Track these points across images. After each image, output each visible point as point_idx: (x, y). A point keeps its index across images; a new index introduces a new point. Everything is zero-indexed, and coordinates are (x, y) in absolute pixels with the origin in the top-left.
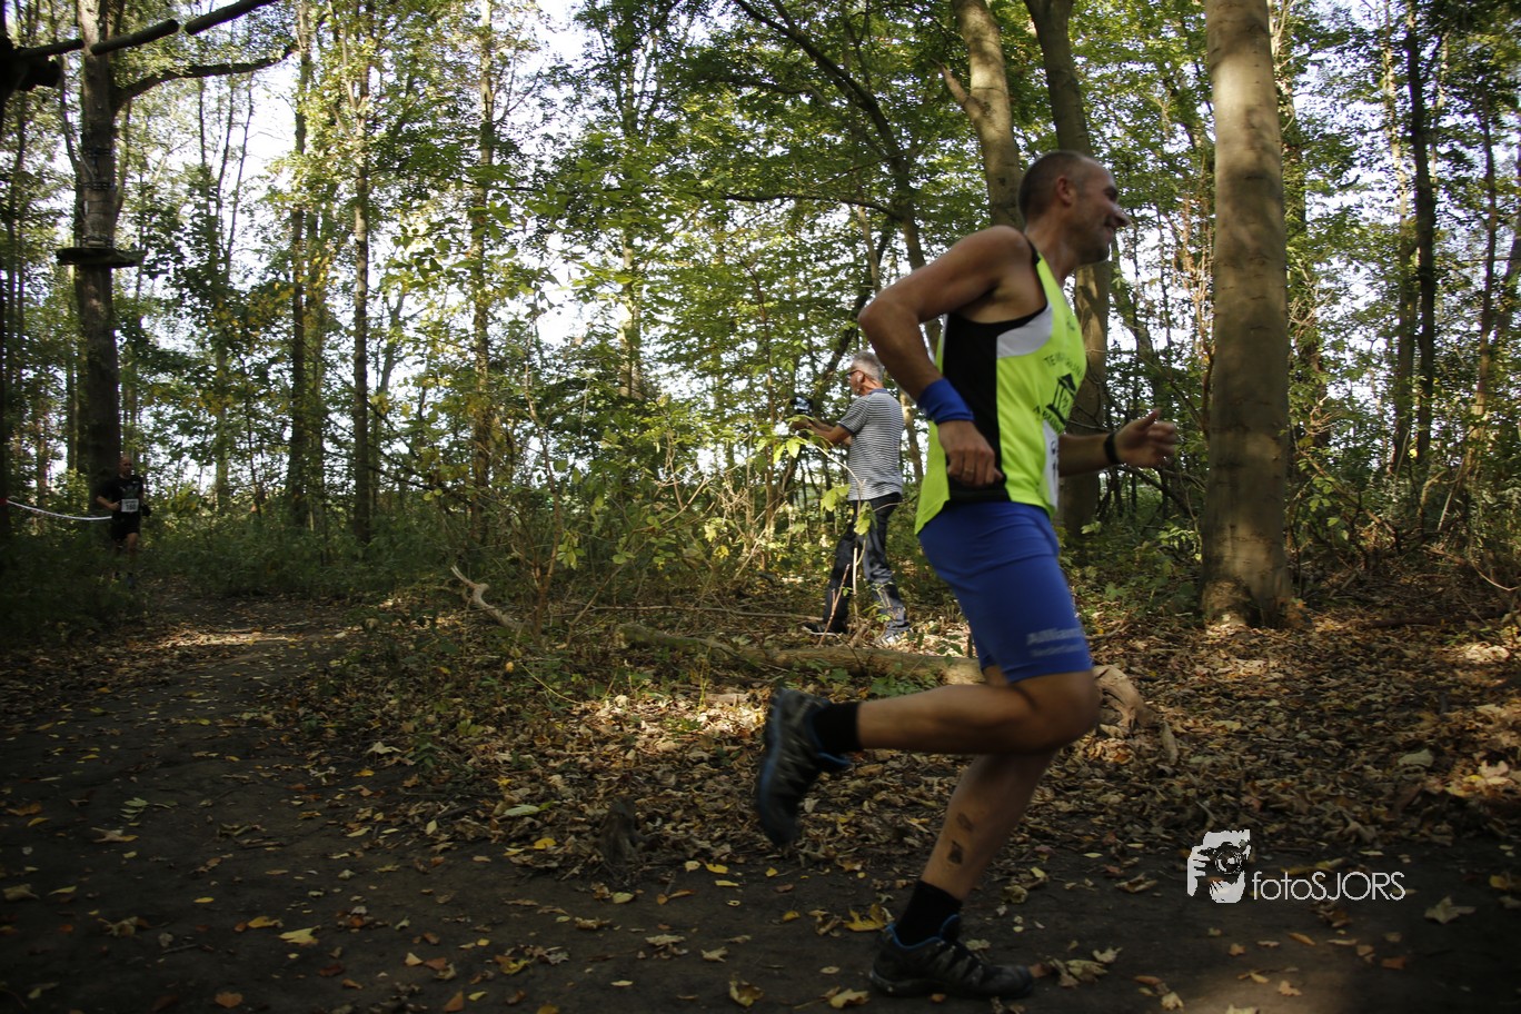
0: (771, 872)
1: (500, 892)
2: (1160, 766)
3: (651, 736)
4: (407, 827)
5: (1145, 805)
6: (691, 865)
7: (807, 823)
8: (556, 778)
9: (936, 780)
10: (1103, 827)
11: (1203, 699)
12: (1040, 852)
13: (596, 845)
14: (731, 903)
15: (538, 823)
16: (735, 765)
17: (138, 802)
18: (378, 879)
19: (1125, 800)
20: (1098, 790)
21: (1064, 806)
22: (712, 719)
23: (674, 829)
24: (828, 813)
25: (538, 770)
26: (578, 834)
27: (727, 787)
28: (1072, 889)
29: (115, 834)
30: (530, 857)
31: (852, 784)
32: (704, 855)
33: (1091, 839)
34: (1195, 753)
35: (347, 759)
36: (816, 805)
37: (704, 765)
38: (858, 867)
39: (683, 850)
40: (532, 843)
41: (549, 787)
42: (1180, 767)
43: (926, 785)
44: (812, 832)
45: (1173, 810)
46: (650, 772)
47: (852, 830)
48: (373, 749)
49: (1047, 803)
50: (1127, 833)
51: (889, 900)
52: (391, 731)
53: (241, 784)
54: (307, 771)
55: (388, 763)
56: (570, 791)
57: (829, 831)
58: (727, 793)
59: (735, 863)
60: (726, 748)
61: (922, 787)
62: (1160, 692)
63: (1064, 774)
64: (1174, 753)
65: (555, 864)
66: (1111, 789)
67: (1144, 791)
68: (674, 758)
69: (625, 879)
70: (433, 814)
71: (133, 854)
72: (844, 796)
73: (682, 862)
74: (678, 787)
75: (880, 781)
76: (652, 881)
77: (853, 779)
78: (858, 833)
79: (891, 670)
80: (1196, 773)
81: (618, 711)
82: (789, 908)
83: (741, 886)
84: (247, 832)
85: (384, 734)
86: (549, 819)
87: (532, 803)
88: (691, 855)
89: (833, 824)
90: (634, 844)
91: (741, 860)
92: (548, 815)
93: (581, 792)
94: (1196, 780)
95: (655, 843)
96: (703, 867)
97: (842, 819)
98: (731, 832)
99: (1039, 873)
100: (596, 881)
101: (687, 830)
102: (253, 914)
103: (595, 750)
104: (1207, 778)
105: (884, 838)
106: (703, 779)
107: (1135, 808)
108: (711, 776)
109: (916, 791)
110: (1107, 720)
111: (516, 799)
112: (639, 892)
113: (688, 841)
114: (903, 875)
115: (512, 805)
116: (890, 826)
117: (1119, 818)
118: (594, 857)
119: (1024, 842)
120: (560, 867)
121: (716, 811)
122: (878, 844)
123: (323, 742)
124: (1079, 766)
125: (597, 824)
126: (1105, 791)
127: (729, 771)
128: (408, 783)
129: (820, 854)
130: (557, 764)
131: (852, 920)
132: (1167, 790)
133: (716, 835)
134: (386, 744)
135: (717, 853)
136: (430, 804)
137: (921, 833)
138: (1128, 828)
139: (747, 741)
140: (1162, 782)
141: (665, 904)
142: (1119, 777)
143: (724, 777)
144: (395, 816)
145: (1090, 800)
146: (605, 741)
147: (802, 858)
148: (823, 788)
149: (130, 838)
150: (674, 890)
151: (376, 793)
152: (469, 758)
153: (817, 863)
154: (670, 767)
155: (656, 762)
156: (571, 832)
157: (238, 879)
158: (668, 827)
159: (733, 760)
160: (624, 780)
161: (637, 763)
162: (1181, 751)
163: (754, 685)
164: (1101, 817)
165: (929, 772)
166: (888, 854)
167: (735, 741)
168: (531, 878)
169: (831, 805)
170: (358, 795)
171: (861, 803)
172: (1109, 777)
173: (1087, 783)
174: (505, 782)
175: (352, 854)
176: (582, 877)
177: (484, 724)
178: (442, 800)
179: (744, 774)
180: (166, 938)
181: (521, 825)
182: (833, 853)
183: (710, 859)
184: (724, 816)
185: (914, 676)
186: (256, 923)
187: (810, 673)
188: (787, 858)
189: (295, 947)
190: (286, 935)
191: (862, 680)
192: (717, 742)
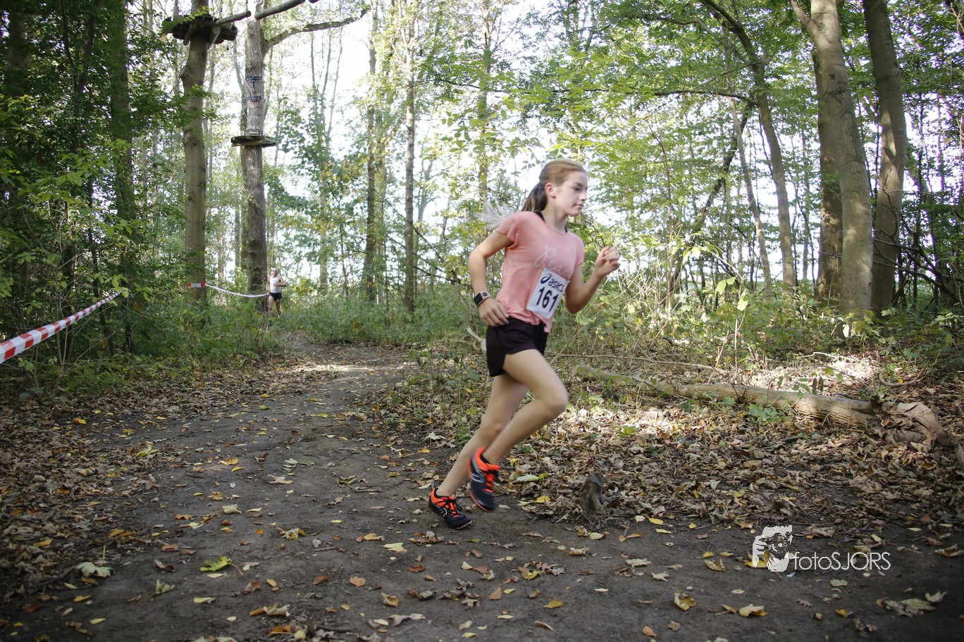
0: (692, 526)
1: (517, 528)
3: (604, 436)
5: (949, 498)
6: (639, 518)
7: (714, 496)
8: (547, 459)
9: (798, 473)
10: (919, 511)
12: (876, 525)
13: (577, 502)
14: (668, 544)
15: (539, 487)
16: (661, 457)
17: (292, 461)
19: (934, 494)
20: (914, 486)
21: (890, 496)
22: (644, 426)
23: (627, 494)
24: (727, 490)
25: (535, 454)
26: (565, 495)
27: (657, 470)
28: (902, 551)
29: (280, 479)
30: (534, 507)
31: (741, 473)
32: (647, 512)
33: (912, 518)
35: (412, 442)
36: (718, 484)
37: (641, 455)
38: (750, 526)
39: (634, 508)
40: (535, 499)
41: (543, 464)
43: (791, 476)
44: (717, 501)
46: (606, 458)
47: (745, 502)
48: (429, 436)
49: (877, 493)
50: (939, 517)
52: (438, 426)
53: (351, 453)
54: (389, 448)
55: (438, 445)
56: (556, 468)
57: (729, 501)
58: (658, 474)
59: (668, 519)
60: (654, 446)
61: (789, 476)
62: (950, 423)
63: (887, 474)
65: (551, 513)
66: (922, 486)
67: (948, 489)
68: (621, 450)
69: (597, 524)
72: (737, 479)
73: (632, 516)
74: (625, 468)
75: (760, 471)
76: (614, 527)
77: (741, 469)
78: (748, 504)
79: (760, 400)
81: (581, 419)
82: (706, 550)
83: (674, 534)
84: (355, 482)
85: (435, 428)
86: (545, 485)
87: (533, 474)
88: (639, 512)
89: (732, 497)
90: (602, 503)
91: (672, 517)
92: (544, 482)
93: (563, 469)
95: (615, 503)
96: (647, 519)
97: (737, 494)
98: (664, 499)
99: (877, 539)
100: (578, 525)
101: (635, 496)
102: (366, 532)
103: (570, 443)
105: (767, 509)
106: (639, 464)
107: (942, 500)
108: (646, 463)
109: (784, 479)
110: (915, 439)
111: (523, 471)
112: (607, 533)
113: (637, 503)
115: (521, 474)
116: (769, 501)
117: (931, 505)
118: (577, 510)
119: (864, 517)
120: (554, 515)
121: (653, 485)
122: (763, 513)
123: (398, 431)
124: (896, 469)
125: (576, 489)
126: (918, 487)
127: (657, 460)
129: (724, 516)
130: (547, 451)
131: (750, 560)
133: (655, 499)
134: (437, 434)
135: (656, 511)
137: (791, 506)
138: (940, 513)
139: (668, 442)
141: (624, 542)
142: (927, 478)
143: (654, 464)
145: (908, 492)
146: (575, 438)
147: (712, 518)
148: (721, 474)
149: (289, 482)
150: (629, 533)
151: (432, 463)
153: (722, 521)
154: (619, 455)
155: (609, 452)
156: (560, 493)
157: (354, 510)
158: (623, 493)
159: (659, 453)
160: (590, 463)
161: (598, 452)
163: (669, 407)
164: (918, 504)
165: (791, 468)
166: (770, 519)
167: (659, 441)
168: (536, 520)
169: (728, 485)
170: (422, 464)
171: (748, 485)
172: (919, 478)
173: (905, 480)
174: (514, 460)
175: (421, 499)
176: (569, 522)
179: (668, 463)
180: (316, 542)
181: (527, 487)
182: (733, 516)
183: (651, 515)
184: (658, 488)
185: (776, 406)
186: (368, 537)
187: (704, 401)
188: (703, 517)
189: (393, 553)
190: (387, 546)
191: (741, 406)
192: (648, 441)
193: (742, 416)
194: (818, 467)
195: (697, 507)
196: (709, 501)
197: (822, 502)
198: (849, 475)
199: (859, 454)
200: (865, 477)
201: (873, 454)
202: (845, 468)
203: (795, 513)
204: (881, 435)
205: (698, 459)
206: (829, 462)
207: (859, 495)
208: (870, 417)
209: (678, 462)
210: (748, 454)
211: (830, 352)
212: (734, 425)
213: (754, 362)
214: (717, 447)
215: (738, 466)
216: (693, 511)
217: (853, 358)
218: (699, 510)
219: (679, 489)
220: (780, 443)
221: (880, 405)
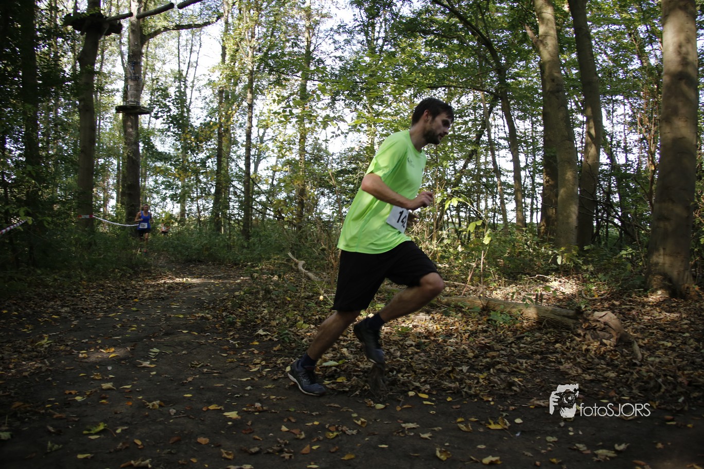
0: (449, 399)
1: (322, 400)
2: (634, 361)
3: (387, 333)
4: (276, 369)
5: (628, 379)
6: (411, 394)
7: (465, 377)
8: (345, 350)
9: (524, 361)
10: (608, 388)
11: (651, 331)
14: (431, 412)
15: (338, 370)
16: (428, 349)
17: (155, 350)
18: (266, 391)
19: (618, 376)
20: (604, 370)
21: (588, 377)
22: (415, 326)
23: (402, 376)
24: (474, 373)
26: (357, 376)
27: (425, 358)
29: (146, 364)
30: (335, 385)
31: (485, 360)
32: (417, 389)
33: (602, 393)
34: (650, 356)
35: (246, 336)
36: (468, 369)
37: (413, 348)
38: (490, 399)
39: (407, 386)
40: (336, 379)
41: (342, 354)
42: (644, 362)
43: (520, 363)
44: (468, 381)
45: (642, 382)
46: (388, 350)
47: (486, 382)
48: (258, 332)
49: (579, 375)
50: (621, 392)
51: (506, 415)
52: (266, 325)
53: (200, 345)
54: (228, 341)
55: (265, 339)
56: (352, 356)
57: (476, 381)
58: (425, 361)
59: (431, 394)
60: (423, 341)
61: (518, 364)
62: (629, 326)
63: (586, 362)
64: (640, 356)
65: (347, 389)
66: (610, 370)
67: (627, 372)
68: (399, 344)
69: (380, 398)
70: (289, 363)
71: (154, 373)
72: (481, 365)
73: (407, 392)
74: (401, 357)
75: (498, 360)
76: (393, 400)
77: (484, 358)
78: (489, 383)
79: (498, 309)
80: (652, 365)
82: (459, 417)
83: (435, 405)
84: (202, 366)
85: (263, 326)
86: (343, 368)
87: (334, 360)
88: (411, 389)
89: (478, 378)
90: (384, 382)
91: (434, 393)
92: (343, 366)
93: (356, 357)
94: (653, 369)
95: (394, 382)
96: (416, 394)
97: (481, 376)
98: (429, 380)
100: (368, 398)
101: (408, 377)
102: (210, 403)
104: (657, 368)
105: (502, 387)
106: (412, 354)
107: (623, 380)
108: (417, 353)
109: (515, 365)
110: (606, 337)
111: (327, 358)
112: (388, 404)
113: (409, 382)
114: (512, 404)
115: (325, 361)
116: (504, 381)
117: (616, 384)
118: (366, 387)
120: (349, 391)
121: (422, 369)
122: (499, 390)
123: (235, 328)
124: (593, 358)
125: (365, 372)
126: (607, 371)
127: (425, 351)
128: (275, 349)
129: (472, 392)
130: (345, 344)
131: (490, 424)
132: (637, 373)
133: (422, 380)
134: (264, 331)
135: (423, 389)
136: (287, 358)
137: (519, 385)
138: (621, 389)
139: (432, 338)
140: (636, 369)
141: (400, 411)
142: (613, 365)
143: (422, 354)
144: (271, 363)
145: (600, 375)
147: (464, 393)
148: (470, 362)
149: (153, 366)
150: (404, 404)
151: (260, 352)
152: (303, 339)
153: (471, 396)
154: (397, 348)
155: (390, 345)
156: (354, 375)
157: (201, 387)
158: (400, 375)
159: (426, 346)
162: (643, 355)
163: (434, 312)
164: (607, 383)
165: (520, 357)
166: (505, 394)
167: (426, 338)
168: (336, 395)
169: (475, 369)
170: (252, 353)
171: (489, 370)
172: (608, 365)
173: (599, 367)
175: (252, 379)
176: (360, 396)
177: (309, 324)
178: (293, 357)
179: (432, 353)
180: (173, 411)
181: (330, 370)
182: (478, 392)
183: (420, 391)
184: (425, 372)
185: (509, 312)
186: (212, 407)
187: (458, 309)
188: (457, 393)
189: (230, 419)
190: (226, 414)
191: (485, 312)
192: (418, 337)
193: (485, 319)
194: (539, 357)
195: (453, 385)
196: (461, 381)
197: (541, 382)
198: (560, 363)
199: (567, 348)
200: (571, 364)
201: (577, 347)
202: (557, 358)
203: (522, 390)
204: (582, 334)
205: (454, 350)
206: (547, 354)
207: (567, 377)
208: (575, 321)
209: (439, 353)
210: (489, 347)
211: (548, 275)
212: (480, 327)
213: (495, 281)
214: (468, 342)
215: (482, 356)
216: (450, 388)
217: (564, 279)
218: (454, 388)
219: (440, 373)
220: (512, 340)
221: (582, 313)
